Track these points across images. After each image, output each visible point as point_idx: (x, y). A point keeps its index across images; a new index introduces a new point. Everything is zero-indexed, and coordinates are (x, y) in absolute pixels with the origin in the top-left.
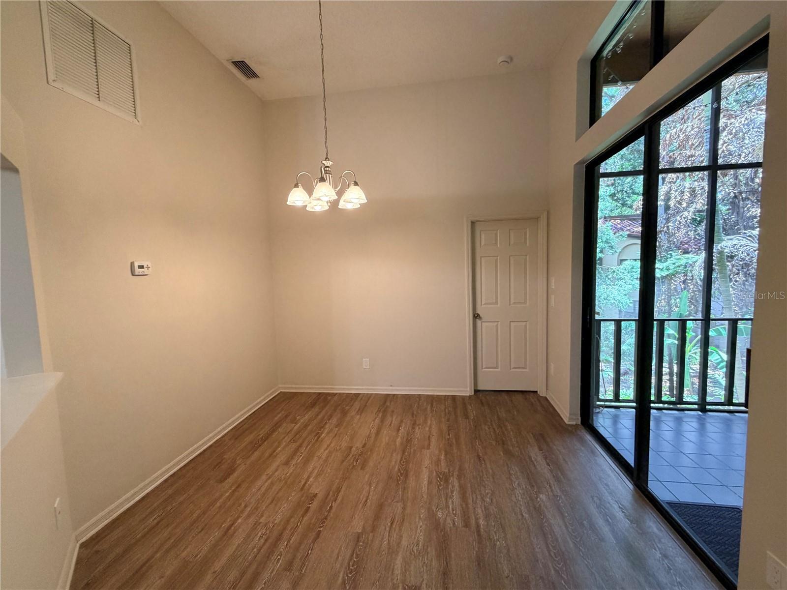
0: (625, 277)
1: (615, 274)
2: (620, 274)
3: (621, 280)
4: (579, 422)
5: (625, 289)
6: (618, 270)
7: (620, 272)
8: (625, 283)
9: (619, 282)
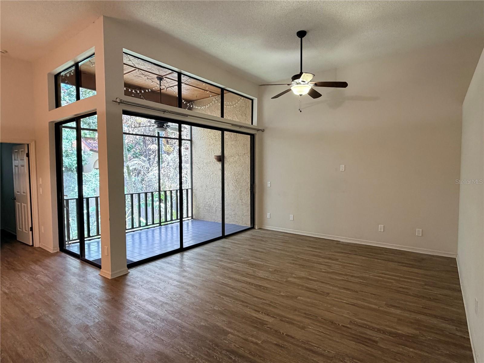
0: (92, 179)
1: (86, 177)
2: (89, 177)
3: (89, 181)
4: (59, 250)
5: (92, 187)
6: (88, 175)
7: (89, 176)
8: (92, 183)
9: (88, 182)
